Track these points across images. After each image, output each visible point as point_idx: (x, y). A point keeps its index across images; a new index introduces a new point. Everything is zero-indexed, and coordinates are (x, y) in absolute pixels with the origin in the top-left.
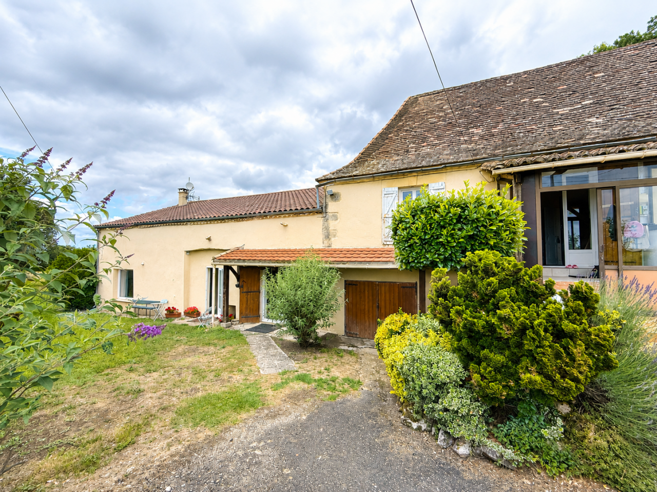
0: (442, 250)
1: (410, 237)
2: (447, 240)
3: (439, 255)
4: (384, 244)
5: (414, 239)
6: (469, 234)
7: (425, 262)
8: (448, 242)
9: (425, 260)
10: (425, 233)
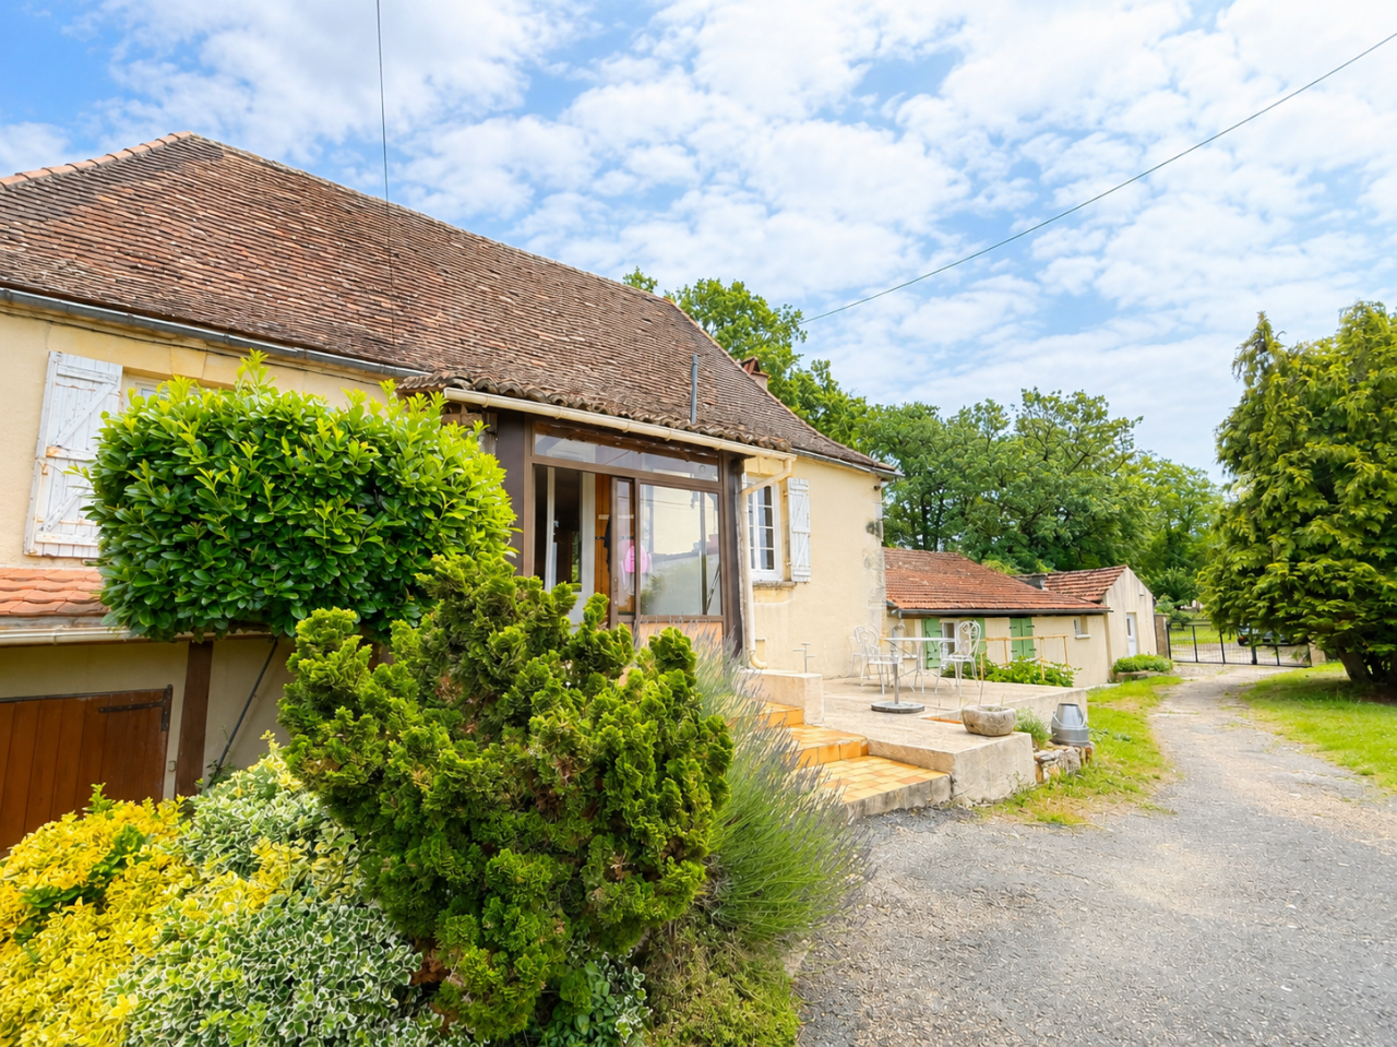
0: (311, 565)
1: (187, 511)
2: (329, 532)
3: (302, 579)
4: (32, 556)
5: (204, 522)
6: (397, 523)
7: (241, 605)
8: (334, 541)
9: (243, 598)
10: (255, 505)
